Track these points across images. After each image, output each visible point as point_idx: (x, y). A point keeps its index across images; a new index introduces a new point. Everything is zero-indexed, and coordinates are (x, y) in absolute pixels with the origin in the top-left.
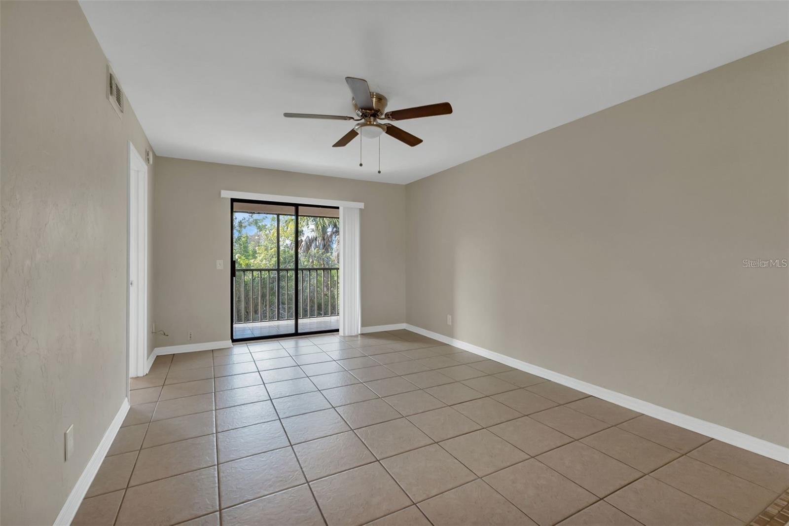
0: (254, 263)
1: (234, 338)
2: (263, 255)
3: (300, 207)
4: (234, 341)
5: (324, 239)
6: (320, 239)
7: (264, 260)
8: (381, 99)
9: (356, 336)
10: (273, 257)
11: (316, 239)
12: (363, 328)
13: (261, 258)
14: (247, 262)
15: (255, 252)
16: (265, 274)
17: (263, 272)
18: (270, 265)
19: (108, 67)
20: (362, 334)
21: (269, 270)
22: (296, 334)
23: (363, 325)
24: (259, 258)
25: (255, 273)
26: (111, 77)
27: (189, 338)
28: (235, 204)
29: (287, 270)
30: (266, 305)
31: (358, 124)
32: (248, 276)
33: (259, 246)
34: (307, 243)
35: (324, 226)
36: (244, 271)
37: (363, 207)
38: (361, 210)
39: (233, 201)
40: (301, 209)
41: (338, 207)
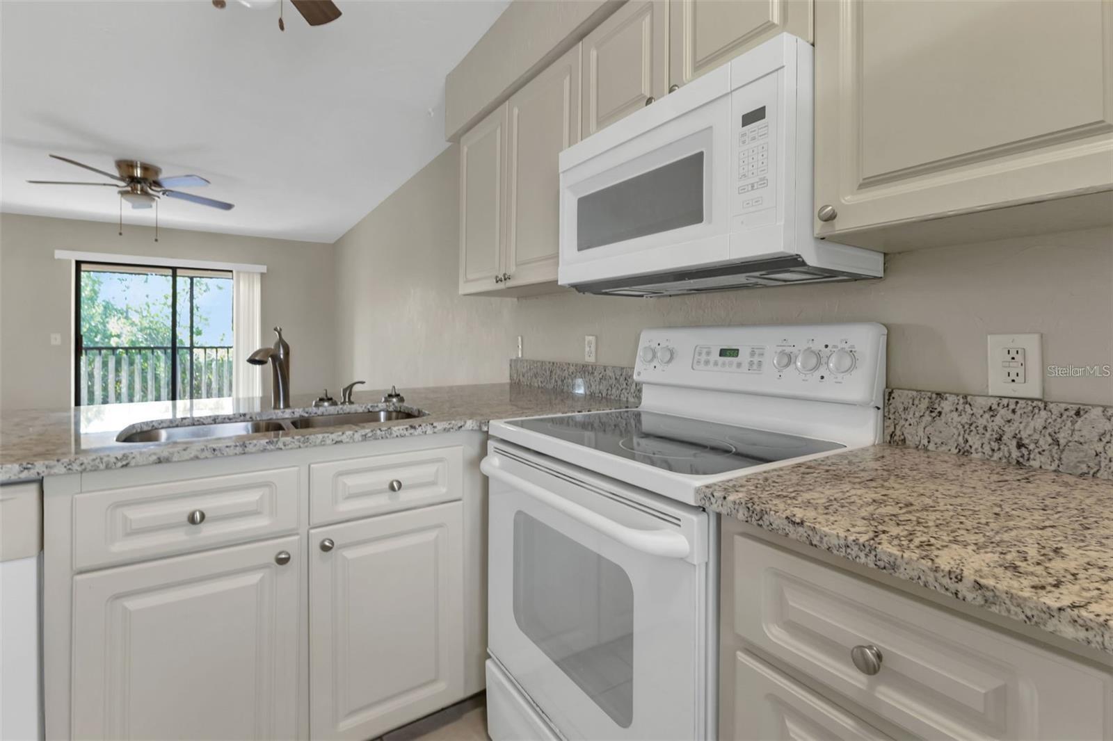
8: (148, 168)
28: (82, 265)
37: (265, 271)
38: (262, 274)
39: (78, 263)
40: (179, 272)
41: (231, 271)
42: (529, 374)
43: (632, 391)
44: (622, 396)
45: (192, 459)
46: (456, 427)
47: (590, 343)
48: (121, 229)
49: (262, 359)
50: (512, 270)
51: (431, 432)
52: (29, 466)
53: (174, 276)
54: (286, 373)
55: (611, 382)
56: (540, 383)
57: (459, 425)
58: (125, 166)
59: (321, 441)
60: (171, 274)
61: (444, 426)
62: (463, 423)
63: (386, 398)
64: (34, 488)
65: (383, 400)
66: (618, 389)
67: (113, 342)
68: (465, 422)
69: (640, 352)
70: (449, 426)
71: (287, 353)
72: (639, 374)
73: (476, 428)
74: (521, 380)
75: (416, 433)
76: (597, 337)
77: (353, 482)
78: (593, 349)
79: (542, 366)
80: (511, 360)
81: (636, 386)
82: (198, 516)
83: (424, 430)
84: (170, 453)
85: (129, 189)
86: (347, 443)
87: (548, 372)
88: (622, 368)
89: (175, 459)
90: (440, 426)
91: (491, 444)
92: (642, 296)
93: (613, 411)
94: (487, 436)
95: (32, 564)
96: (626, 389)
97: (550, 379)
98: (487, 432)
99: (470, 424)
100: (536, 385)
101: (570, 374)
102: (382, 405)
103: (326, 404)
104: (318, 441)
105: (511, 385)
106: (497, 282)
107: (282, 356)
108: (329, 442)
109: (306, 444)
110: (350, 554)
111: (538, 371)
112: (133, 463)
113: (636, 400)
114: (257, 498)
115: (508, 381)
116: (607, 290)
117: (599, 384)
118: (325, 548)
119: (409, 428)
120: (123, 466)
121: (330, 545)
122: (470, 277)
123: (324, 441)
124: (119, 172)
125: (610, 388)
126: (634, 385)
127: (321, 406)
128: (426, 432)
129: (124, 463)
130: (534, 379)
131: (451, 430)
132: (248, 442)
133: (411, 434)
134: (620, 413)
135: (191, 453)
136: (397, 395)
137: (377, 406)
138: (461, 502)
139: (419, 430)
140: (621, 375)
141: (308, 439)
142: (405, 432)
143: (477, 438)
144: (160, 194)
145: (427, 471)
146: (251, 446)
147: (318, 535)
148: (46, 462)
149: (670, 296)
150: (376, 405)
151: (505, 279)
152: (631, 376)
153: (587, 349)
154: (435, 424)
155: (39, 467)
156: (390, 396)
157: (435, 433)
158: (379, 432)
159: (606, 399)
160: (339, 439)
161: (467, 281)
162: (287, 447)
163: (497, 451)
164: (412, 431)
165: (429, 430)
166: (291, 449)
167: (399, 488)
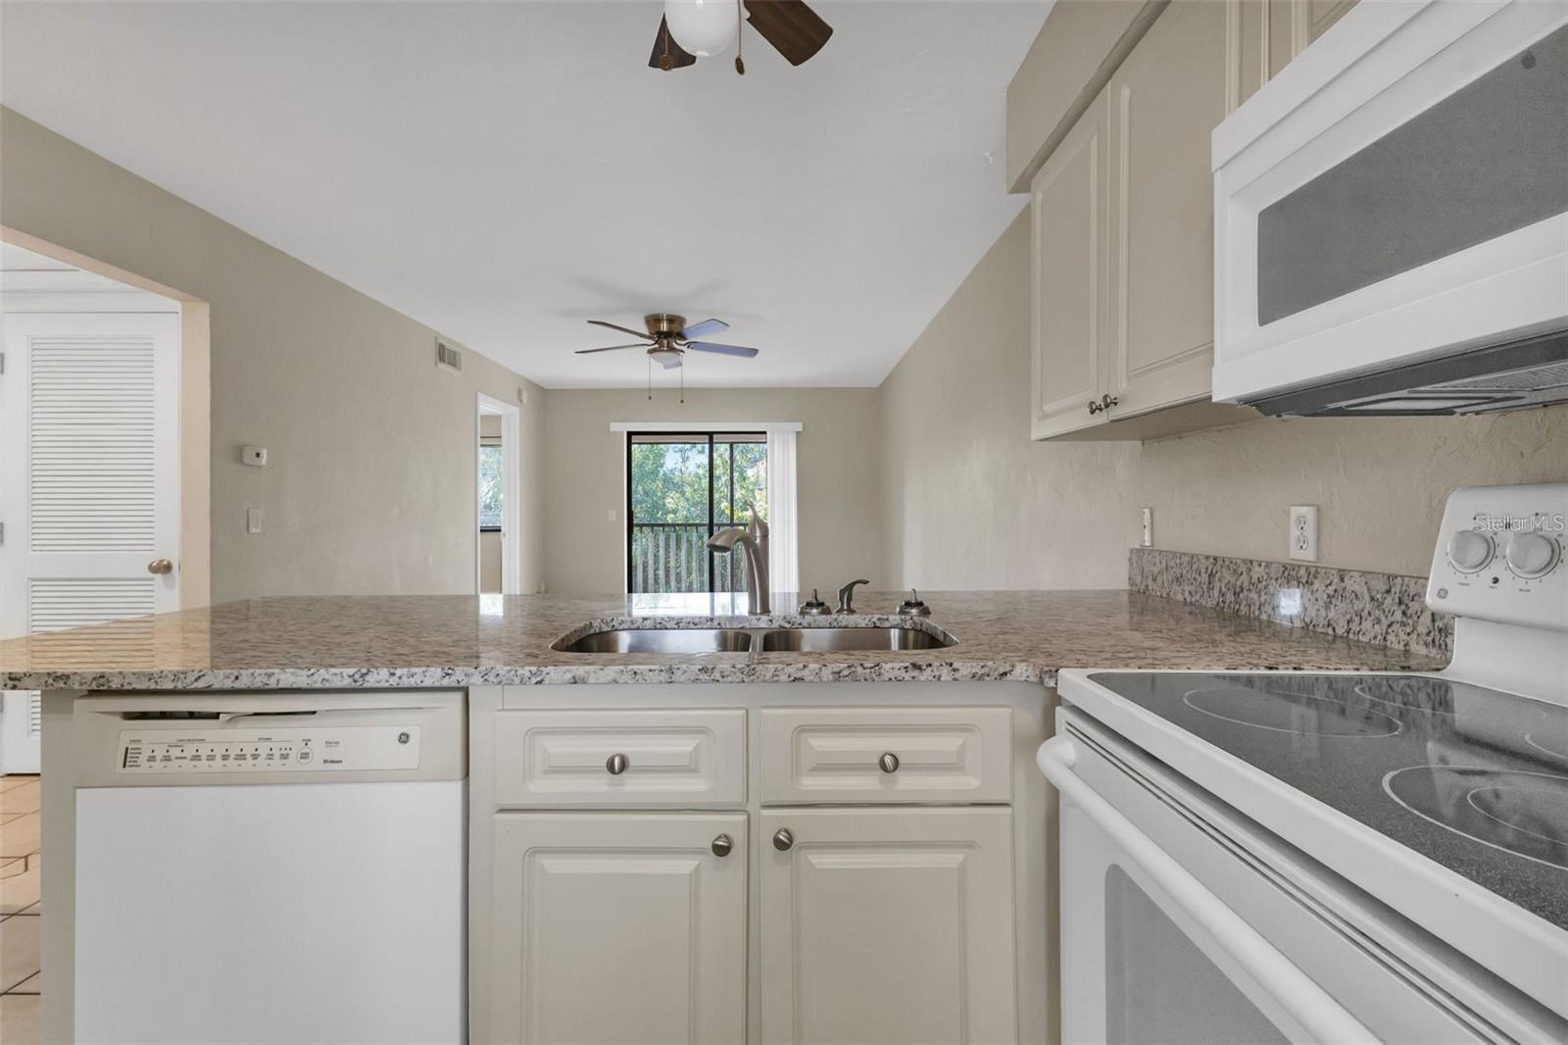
8: (674, 320)
28: (633, 437)
37: (801, 430)
38: (798, 433)
39: (630, 434)
40: (716, 438)
41: (765, 433)
42: (1165, 576)
43: (1422, 629)
44: (1391, 638)
45: (609, 683)
46: (996, 674)
47: (1301, 522)
48: (650, 395)
49: (724, 544)
50: (1119, 387)
51: (950, 679)
52: (450, 671)
53: (711, 443)
54: (764, 567)
55: (1358, 605)
56: (1187, 595)
57: (1002, 671)
58: (653, 320)
59: (773, 676)
60: (706, 441)
61: (974, 671)
62: (1008, 669)
63: (901, 608)
64: (458, 696)
65: (898, 609)
66: (1379, 621)
67: (670, 518)
68: (1013, 666)
69: (1445, 542)
70: (983, 671)
71: (765, 536)
72: (1442, 593)
73: (1032, 679)
74: (1150, 588)
75: (922, 678)
76: (1319, 509)
77: (824, 744)
78: (1310, 532)
79: (1191, 563)
80: (1132, 550)
81: (1433, 621)
82: (617, 761)
83: (937, 673)
84: (586, 672)
85: (657, 346)
86: (811, 682)
87: (1205, 577)
88: (1391, 578)
89: (592, 680)
90: (965, 669)
91: (1061, 713)
92: (1448, 412)
93: (1365, 672)
94: (1055, 699)
95: (457, 788)
96: (1404, 624)
97: (1209, 589)
98: (1055, 689)
99: (1022, 671)
100: (1180, 597)
101: (1255, 580)
102: (895, 619)
103: (814, 611)
104: (769, 676)
105: (1131, 594)
106: (1092, 412)
107: (758, 541)
108: (783, 678)
109: (752, 677)
110: (820, 860)
111: (1185, 572)
112: (547, 681)
113: (1434, 652)
114: (690, 749)
115: (1125, 586)
116: (1343, 404)
117: (1327, 608)
118: (781, 845)
119: (911, 667)
120: (536, 683)
121: (786, 841)
122: (1048, 408)
123: (777, 675)
124: (649, 329)
125: (1357, 619)
126: (1426, 619)
127: (807, 613)
128: (940, 677)
129: (538, 679)
130: (1175, 586)
131: (986, 678)
132: (675, 667)
133: (914, 678)
134: (1387, 678)
135: (608, 675)
136: (919, 604)
137: (887, 619)
138: (1007, 810)
139: (927, 674)
140: (1388, 591)
141: (754, 669)
142: (904, 674)
143: (1039, 699)
144: (684, 348)
145: (947, 744)
146: (679, 673)
147: (773, 821)
148: (466, 669)
149: (1546, 406)
150: (885, 617)
151: (1107, 406)
152: (1418, 596)
153: (1295, 532)
154: (956, 665)
155: (459, 675)
156: (908, 604)
157: (955, 679)
158: (859, 669)
159: (1345, 639)
160: (799, 675)
161: (1045, 416)
162: (725, 679)
163: (1072, 730)
164: (916, 673)
165: (946, 674)
166: (731, 682)
167: (895, 768)
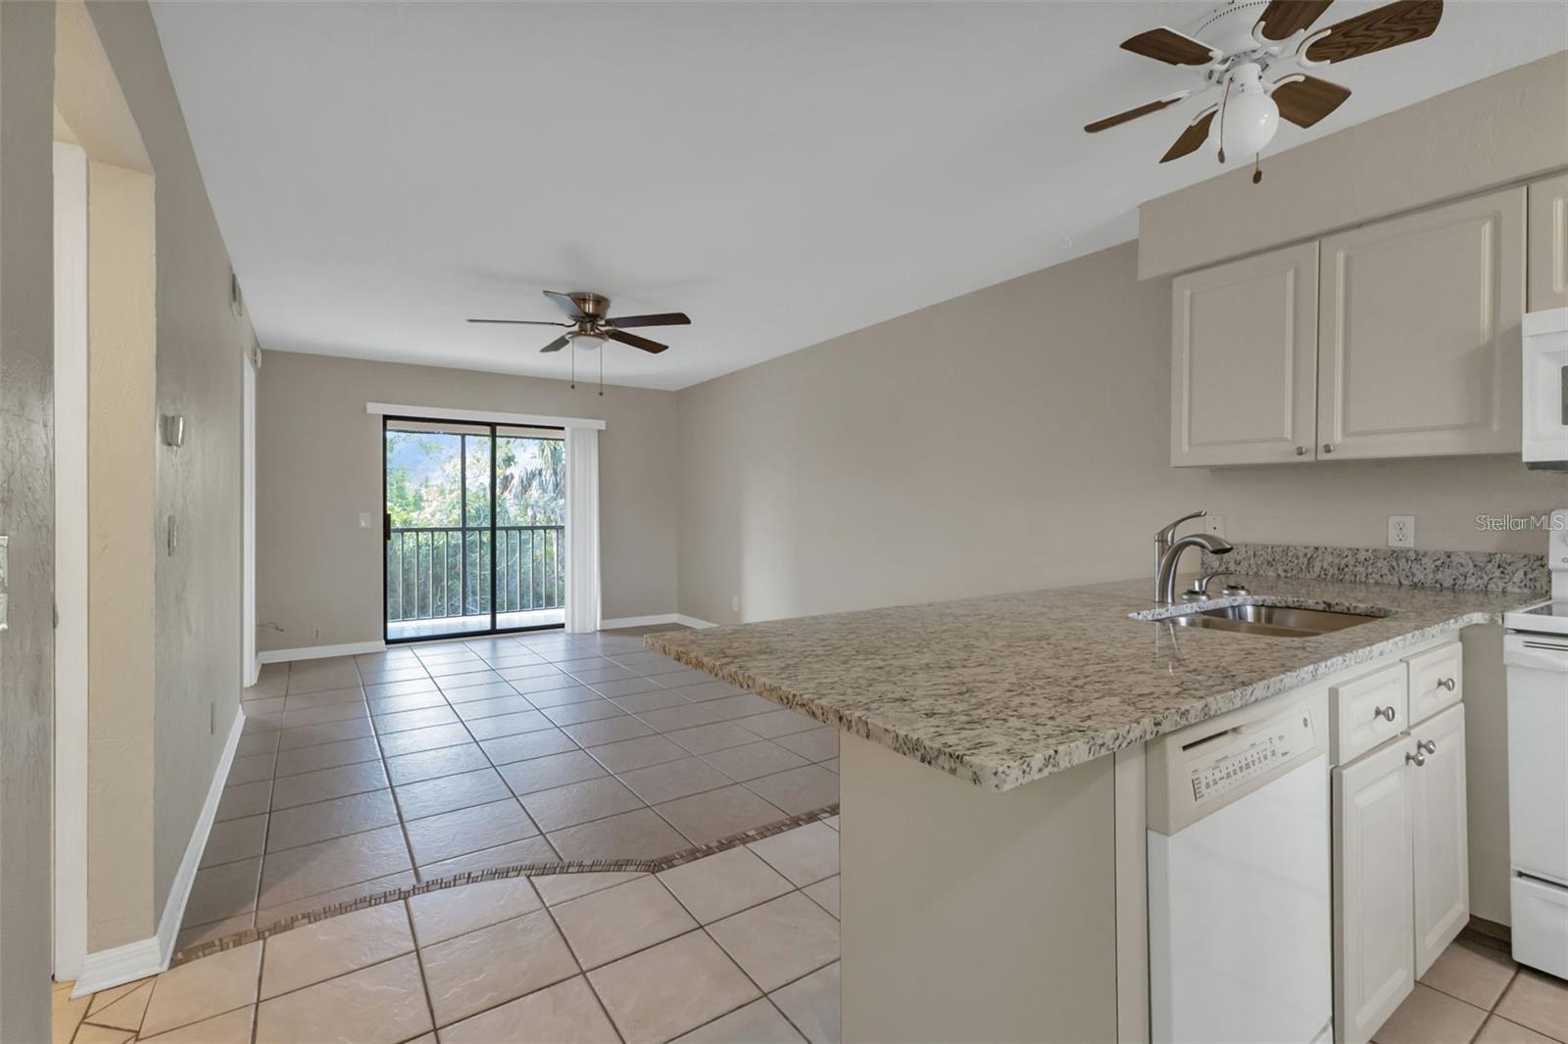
0: (418, 519)
1: (389, 637)
2: (435, 504)
3: (498, 428)
4: (388, 642)
5: (555, 473)
6: (548, 475)
7: (438, 514)
8: (601, 302)
9: (595, 633)
10: (454, 508)
11: (540, 474)
12: (605, 621)
13: (431, 510)
14: (405, 517)
15: (418, 499)
16: (441, 539)
17: (436, 534)
18: (450, 522)
19: (231, 268)
20: (603, 631)
21: (447, 530)
22: (493, 631)
23: (604, 616)
24: (429, 510)
25: (422, 536)
26: (234, 278)
27: (314, 636)
28: (388, 422)
29: (480, 530)
30: (442, 597)
31: (570, 333)
32: (410, 540)
33: (426, 487)
34: (522, 482)
35: (555, 448)
36: (402, 531)
37: (604, 428)
38: (600, 432)
39: (385, 419)
40: (499, 430)
41: (562, 428)
44: (1491, 585)
47: (1400, 525)
50: (1336, 441)
55: (1463, 570)
60: (488, 433)
66: (1481, 578)
76: (1416, 517)
91: (1515, 639)
101: (1361, 560)
106: (1301, 453)
113: (1526, 591)
117: (1435, 573)
125: (1462, 578)
126: (1520, 573)
140: (1489, 562)
153: (1395, 531)
163: (1534, 645)
